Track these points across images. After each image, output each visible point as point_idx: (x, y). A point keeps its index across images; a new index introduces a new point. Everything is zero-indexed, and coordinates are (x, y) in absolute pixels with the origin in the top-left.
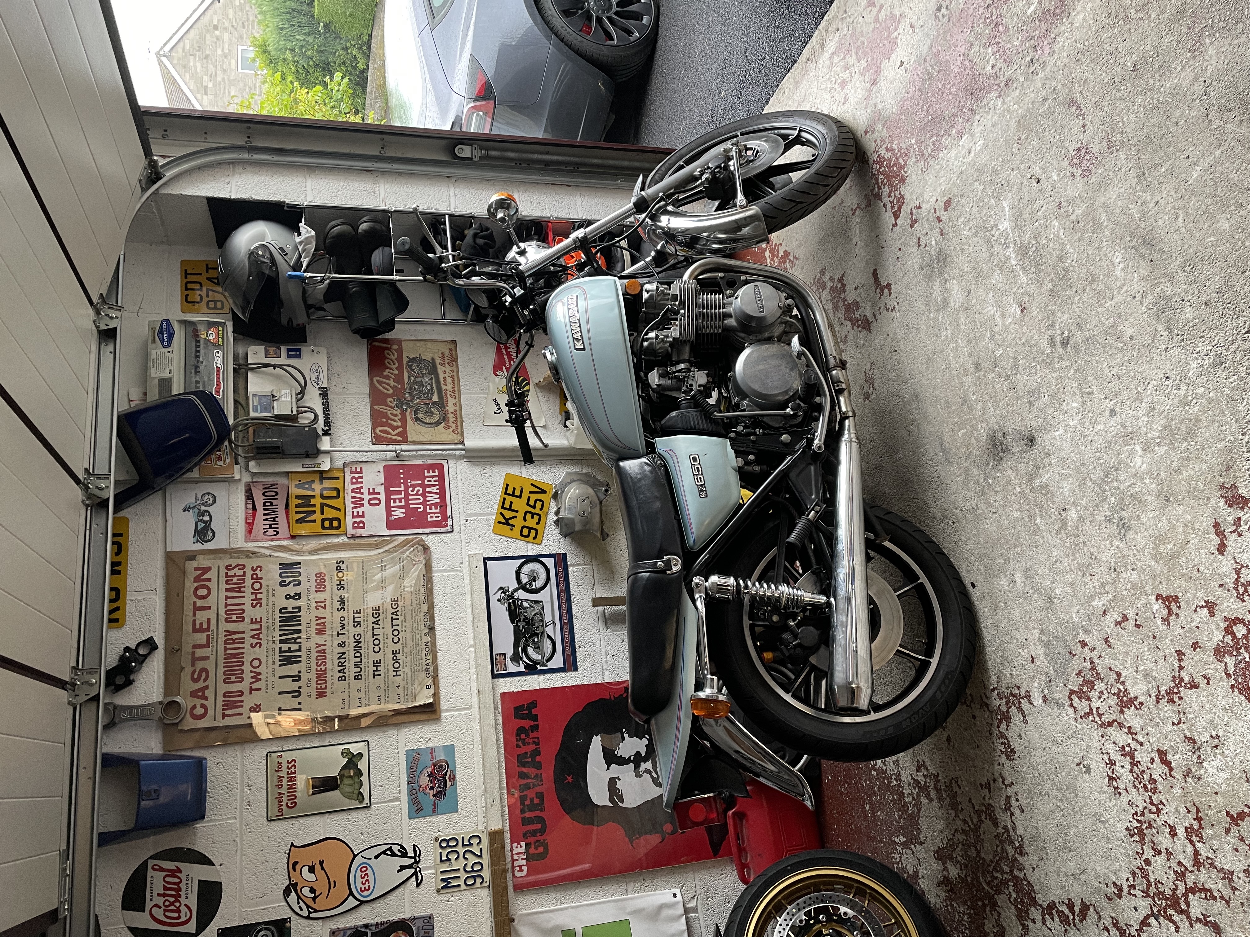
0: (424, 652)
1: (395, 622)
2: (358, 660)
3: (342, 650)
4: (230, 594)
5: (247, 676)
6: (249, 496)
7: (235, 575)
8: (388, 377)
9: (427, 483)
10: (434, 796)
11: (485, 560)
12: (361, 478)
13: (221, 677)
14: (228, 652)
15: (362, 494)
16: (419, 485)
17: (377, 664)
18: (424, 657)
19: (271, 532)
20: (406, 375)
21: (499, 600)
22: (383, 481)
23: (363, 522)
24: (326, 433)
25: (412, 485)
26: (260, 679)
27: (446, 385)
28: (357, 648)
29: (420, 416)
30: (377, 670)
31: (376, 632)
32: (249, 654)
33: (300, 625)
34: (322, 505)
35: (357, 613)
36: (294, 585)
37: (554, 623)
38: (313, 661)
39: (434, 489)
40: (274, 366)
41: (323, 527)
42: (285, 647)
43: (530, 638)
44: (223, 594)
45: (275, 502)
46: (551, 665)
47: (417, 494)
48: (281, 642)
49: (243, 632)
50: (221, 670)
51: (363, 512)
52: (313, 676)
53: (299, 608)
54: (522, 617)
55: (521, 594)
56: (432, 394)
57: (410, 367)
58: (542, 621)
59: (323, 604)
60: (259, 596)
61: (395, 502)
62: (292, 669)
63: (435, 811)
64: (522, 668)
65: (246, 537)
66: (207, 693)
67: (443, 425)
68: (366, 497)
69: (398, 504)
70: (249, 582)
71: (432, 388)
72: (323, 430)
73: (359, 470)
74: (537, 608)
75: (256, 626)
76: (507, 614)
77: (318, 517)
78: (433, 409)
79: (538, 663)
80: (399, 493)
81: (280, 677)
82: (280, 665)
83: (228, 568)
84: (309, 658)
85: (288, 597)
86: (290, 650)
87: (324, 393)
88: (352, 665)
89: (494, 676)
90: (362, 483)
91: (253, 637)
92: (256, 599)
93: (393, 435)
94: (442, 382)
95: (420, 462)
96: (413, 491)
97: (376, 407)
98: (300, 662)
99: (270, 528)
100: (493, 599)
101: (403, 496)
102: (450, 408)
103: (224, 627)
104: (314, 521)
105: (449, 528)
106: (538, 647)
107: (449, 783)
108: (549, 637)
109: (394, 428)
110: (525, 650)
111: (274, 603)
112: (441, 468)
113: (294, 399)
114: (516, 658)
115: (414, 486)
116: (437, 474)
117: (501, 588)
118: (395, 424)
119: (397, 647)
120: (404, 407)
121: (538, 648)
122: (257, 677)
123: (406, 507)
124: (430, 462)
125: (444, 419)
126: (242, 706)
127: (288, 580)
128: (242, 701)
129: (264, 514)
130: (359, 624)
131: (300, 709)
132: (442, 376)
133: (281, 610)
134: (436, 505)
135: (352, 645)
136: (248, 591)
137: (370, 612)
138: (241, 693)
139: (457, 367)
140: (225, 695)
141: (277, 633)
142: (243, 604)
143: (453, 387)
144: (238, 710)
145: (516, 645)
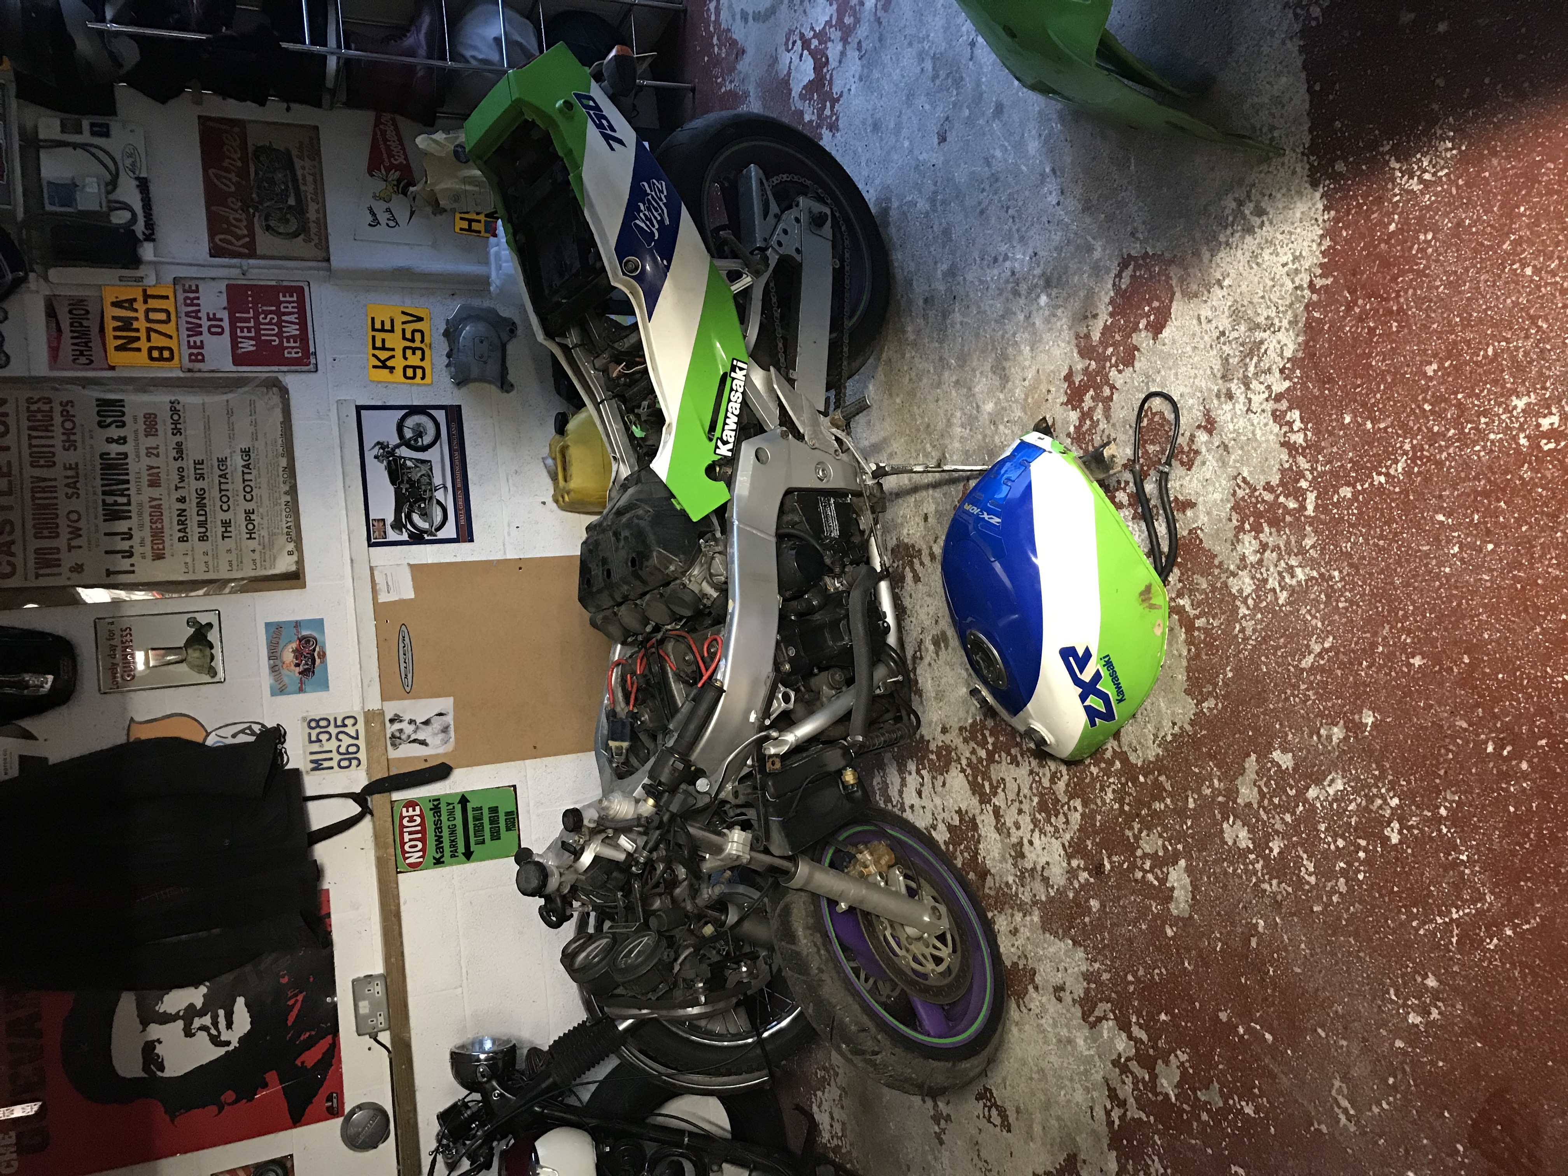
0: (284, 514)
1: (247, 477)
2: (203, 518)
3: (181, 506)
4: (34, 433)
5: (64, 533)
6: (51, 313)
7: (39, 411)
8: (228, 170)
9: (283, 310)
10: (300, 673)
11: (359, 409)
12: (198, 298)
13: (30, 532)
14: (37, 501)
15: (200, 319)
16: (271, 312)
17: (226, 524)
18: (284, 519)
19: (83, 360)
20: (252, 168)
21: (376, 457)
22: (225, 304)
23: (203, 356)
24: (150, 237)
25: (264, 312)
26: (80, 536)
27: (305, 184)
28: (201, 506)
29: (272, 223)
30: (226, 531)
31: (223, 487)
32: (64, 506)
33: (127, 474)
34: (149, 330)
35: (199, 463)
36: (117, 427)
37: (445, 488)
38: (146, 516)
39: (292, 318)
40: (75, 146)
41: (151, 358)
42: (110, 500)
43: (415, 502)
44: (25, 433)
45: (85, 323)
46: (441, 535)
47: (270, 323)
48: (104, 493)
49: (55, 480)
50: (29, 524)
51: (202, 342)
52: (147, 533)
53: (126, 456)
54: (405, 478)
55: (404, 452)
56: (287, 196)
57: (257, 158)
58: (430, 484)
59: (155, 452)
60: (72, 437)
61: (242, 331)
62: (121, 526)
63: (301, 690)
64: (405, 537)
65: (50, 364)
66: (14, 549)
67: (302, 236)
68: (205, 324)
69: (246, 334)
70: (58, 419)
71: (287, 187)
72: (144, 233)
73: (194, 288)
74: (424, 469)
75: (70, 473)
76: (386, 473)
77: (143, 344)
78: (288, 216)
79: (426, 532)
80: (247, 320)
81: (106, 534)
82: (105, 520)
83: (29, 401)
84: (140, 514)
85: (110, 440)
86: (116, 503)
87: (143, 185)
88: (196, 524)
89: (370, 545)
90: (199, 305)
91: (68, 485)
92: (68, 441)
93: (238, 245)
94: (301, 181)
95: (274, 283)
96: (265, 318)
97: (214, 208)
98: (130, 517)
99: (82, 353)
100: (369, 457)
101: (252, 324)
102: (312, 215)
103: (30, 472)
104: (139, 350)
105: (311, 367)
106: (426, 514)
107: (318, 661)
108: (439, 502)
109: (239, 238)
110: (409, 518)
111: (92, 447)
112: (300, 291)
113: (103, 190)
114: (398, 525)
115: (266, 313)
116: (295, 299)
117: (378, 443)
118: (240, 232)
119: (250, 506)
120: (251, 211)
121: (424, 515)
122: (76, 533)
123: (257, 338)
124: (285, 283)
125: (303, 230)
126: (59, 566)
127: (109, 420)
128: (59, 560)
129: (72, 338)
130: (200, 477)
131: (133, 572)
132: (299, 173)
133: (102, 456)
134: (294, 337)
135: (195, 501)
136: (58, 431)
137: (216, 464)
138: (58, 550)
139: (320, 162)
140: (37, 551)
141: (99, 482)
142: (53, 446)
143: (316, 189)
144: (55, 570)
145: (398, 511)
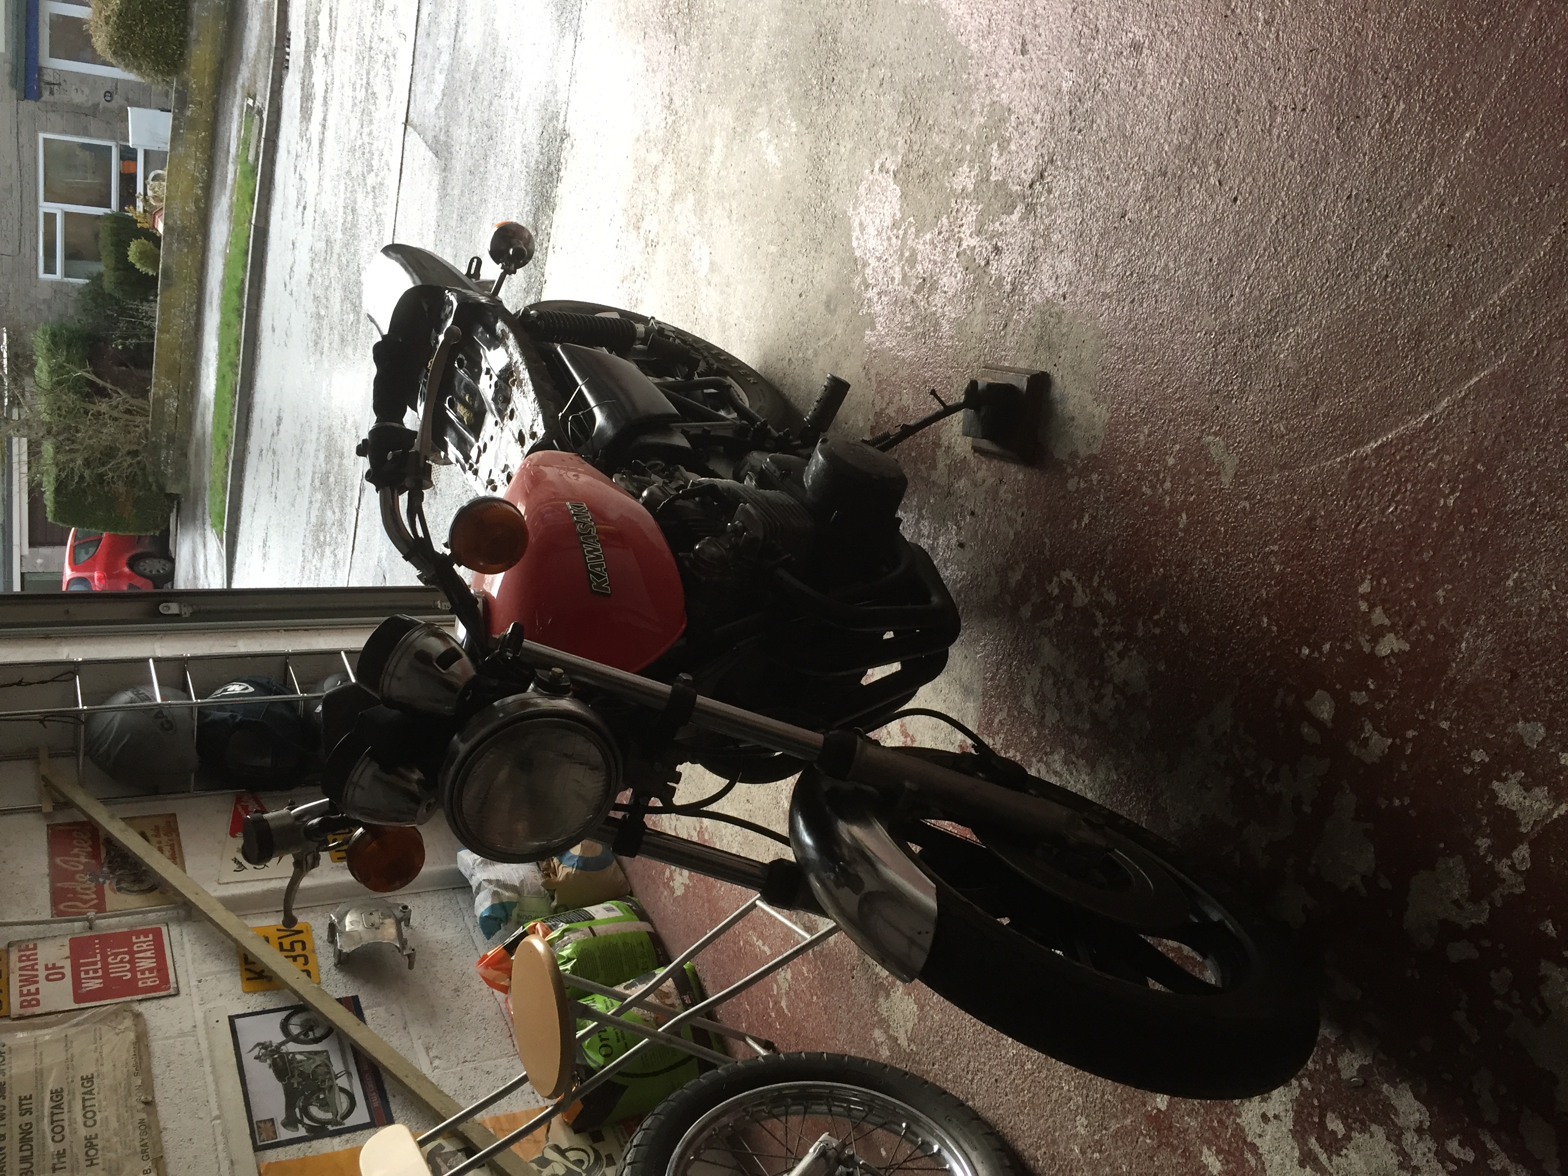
0: (139, 1132)
1: (88, 1103)
2: (28, 1153)
8: (77, 856)
9: (135, 949)
11: (232, 1019)
12: (35, 954)
15: (36, 970)
16: (124, 953)
17: (59, 1155)
18: (138, 1137)
20: (104, 850)
21: (256, 1058)
22: (67, 954)
23: (36, 1000)
25: (113, 954)
28: (25, 1141)
29: (124, 885)
30: (59, 1163)
31: (57, 1118)
35: (25, 1099)
37: (348, 1073)
39: (148, 954)
43: (312, 1094)
46: (349, 1122)
47: (121, 961)
51: (37, 989)
58: (329, 1072)
61: (87, 972)
64: (302, 1132)
68: (42, 973)
69: (91, 974)
73: (31, 946)
74: (319, 1059)
76: (271, 1072)
78: (143, 877)
79: (329, 1122)
80: (95, 963)
89: (257, 1148)
90: (35, 959)
95: (126, 929)
96: (114, 959)
97: (59, 884)
100: (248, 1059)
101: (99, 965)
105: (171, 990)
106: (327, 1104)
108: (342, 1090)
109: (86, 902)
112: (157, 933)
114: (290, 1122)
115: (116, 955)
116: (151, 939)
117: (258, 1044)
119: (92, 1132)
120: (101, 880)
121: (324, 1105)
123: (104, 977)
124: (139, 928)
125: (160, 884)
130: (27, 1112)
134: (151, 970)
135: (17, 1137)
137: (48, 1097)
139: (178, 835)
145: (290, 1106)
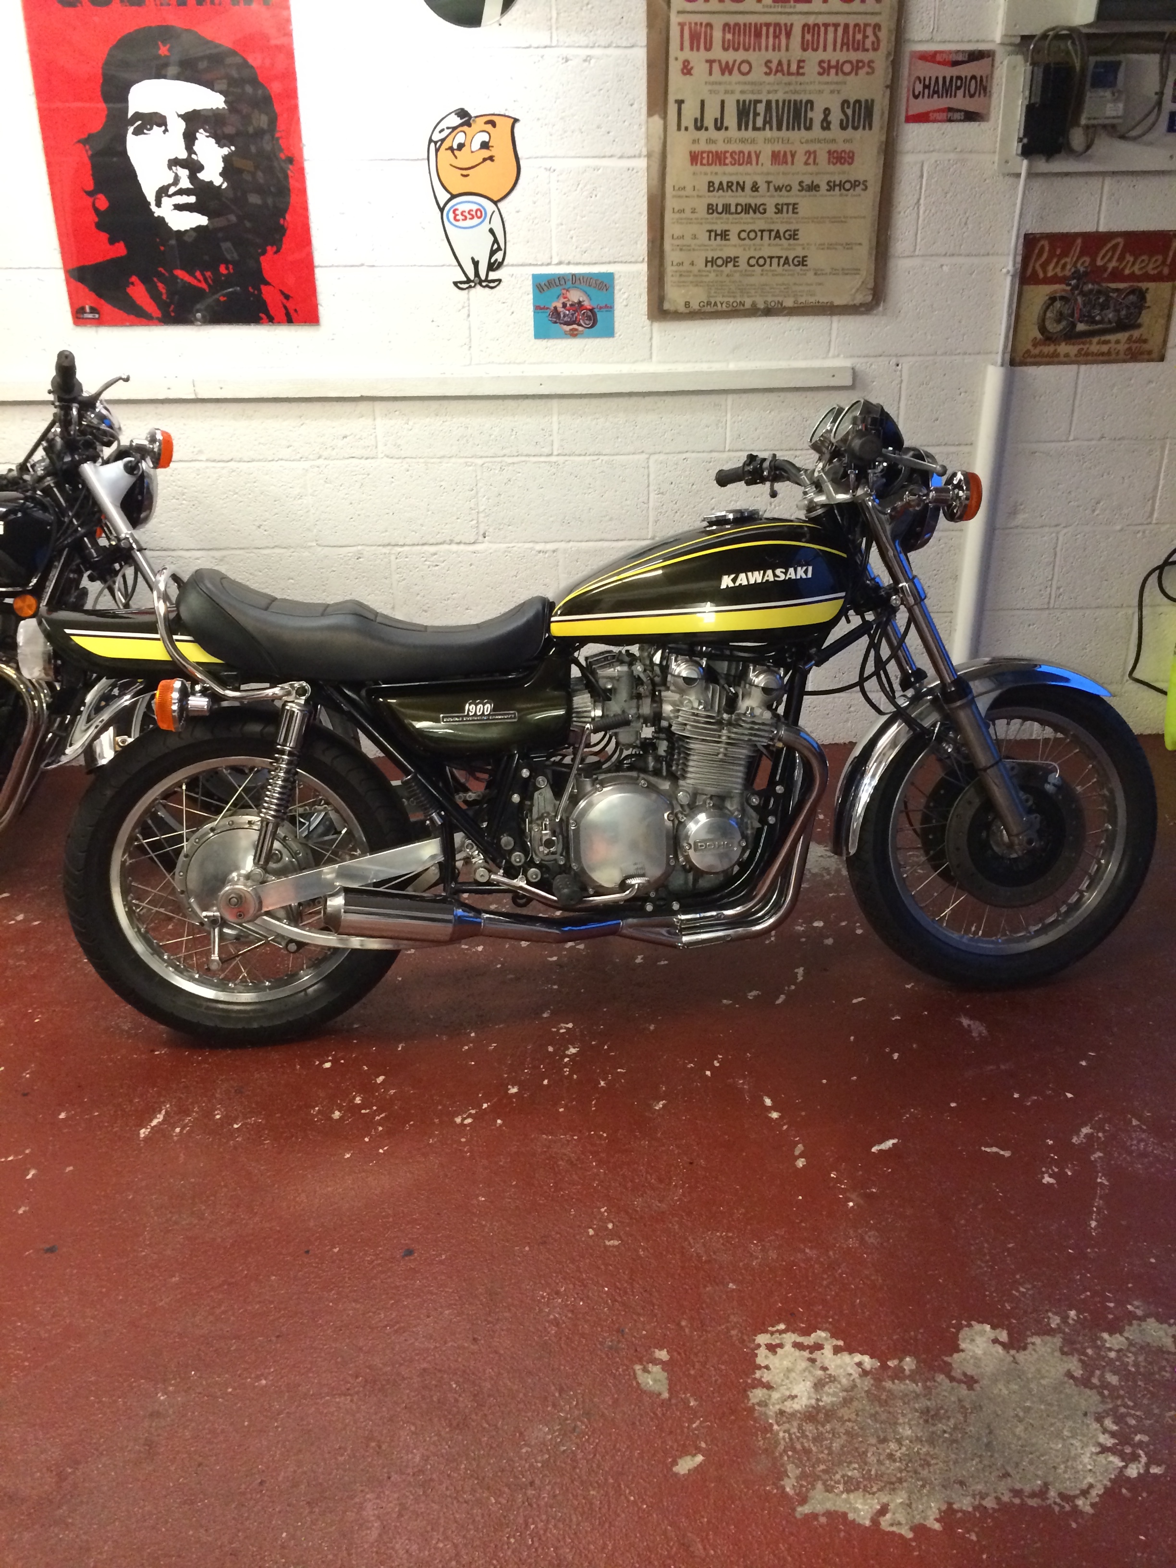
0: (731, 300)
1: (775, 261)
3: (748, 186)
4: (840, 30)
5: (730, 56)
6: (973, 56)
7: (865, 37)
8: (1121, 259)
10: (555, 308)
13: (732, 20)
14: (764, 29)
18: (726, 299)
19: (919, 87)
20: (1121, 286)
26: (723, 74)
27: (1098, 343)
30: (716, 235)
31: (766, 234)
32: (756, 58)
33: (788, 129)
35: (794, 209)
36: (842, 121)
38: (740, 148)
40: (1160, 94)
42: (761, 108)
44: (842, 20)
45: (960, 93)
48: (769, 103)
49: (787, 49)
50: (741, 19)
52: (720, 147)
53: (809, 128)
56: (1087, 322)
57: (1133, 291)
59: (811, 161)
60: (833, 71)
62: (731, 119)
63: (538, 308)
65: (919, 52)
67: (1039, 336)
70: (854, 56)
71: (1097, 323)
75: (794, 68)
81: (723, 102)
82: (738, 101)
83: (877, 27)
84: (743, 141)
85: (827, 112)
86: (756, 114)
88: (727, 201)
91: (780, 63)
92: (830, 67)
93: (1035, 265)
94: (1103, 338)
97: (1079, 241)
98: (740, 129)
99: (926, 87)
102: (1064, 348)
103: (798, 22)
107: (568, 328)
111: (821, 92)
113: (1109, 121)
118: (1050, 268)
120: (1073, 282)
122: (726, 69)
126: (692, 49)
127: (849, 112)
128: (698, 49)
129: (944, 78)
130: (779, 211)
131: (679, 129)
132: (1112, 337)
133: (810, 103)
135: (753, 202)
136: (841, 56)
137: (793, 227)
138: (708, 48)
139: (1125, 361)
140: (709, 25)
141: (780, 96)
142: (825, 49)
143: (1093, 354)
144: (687, 44)
